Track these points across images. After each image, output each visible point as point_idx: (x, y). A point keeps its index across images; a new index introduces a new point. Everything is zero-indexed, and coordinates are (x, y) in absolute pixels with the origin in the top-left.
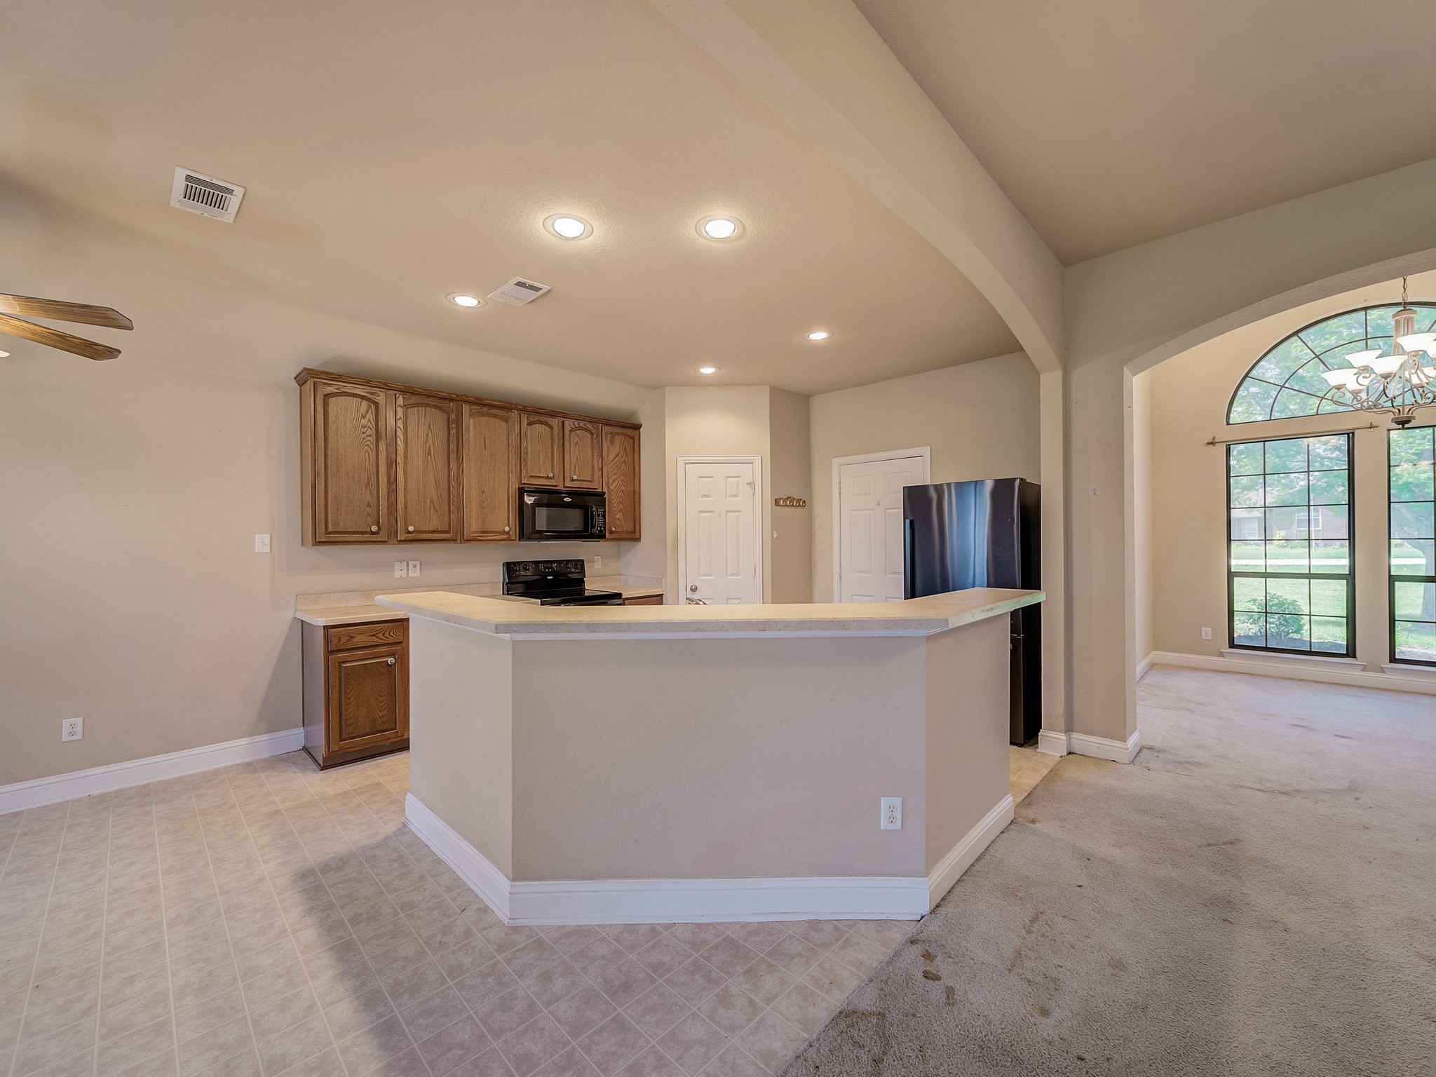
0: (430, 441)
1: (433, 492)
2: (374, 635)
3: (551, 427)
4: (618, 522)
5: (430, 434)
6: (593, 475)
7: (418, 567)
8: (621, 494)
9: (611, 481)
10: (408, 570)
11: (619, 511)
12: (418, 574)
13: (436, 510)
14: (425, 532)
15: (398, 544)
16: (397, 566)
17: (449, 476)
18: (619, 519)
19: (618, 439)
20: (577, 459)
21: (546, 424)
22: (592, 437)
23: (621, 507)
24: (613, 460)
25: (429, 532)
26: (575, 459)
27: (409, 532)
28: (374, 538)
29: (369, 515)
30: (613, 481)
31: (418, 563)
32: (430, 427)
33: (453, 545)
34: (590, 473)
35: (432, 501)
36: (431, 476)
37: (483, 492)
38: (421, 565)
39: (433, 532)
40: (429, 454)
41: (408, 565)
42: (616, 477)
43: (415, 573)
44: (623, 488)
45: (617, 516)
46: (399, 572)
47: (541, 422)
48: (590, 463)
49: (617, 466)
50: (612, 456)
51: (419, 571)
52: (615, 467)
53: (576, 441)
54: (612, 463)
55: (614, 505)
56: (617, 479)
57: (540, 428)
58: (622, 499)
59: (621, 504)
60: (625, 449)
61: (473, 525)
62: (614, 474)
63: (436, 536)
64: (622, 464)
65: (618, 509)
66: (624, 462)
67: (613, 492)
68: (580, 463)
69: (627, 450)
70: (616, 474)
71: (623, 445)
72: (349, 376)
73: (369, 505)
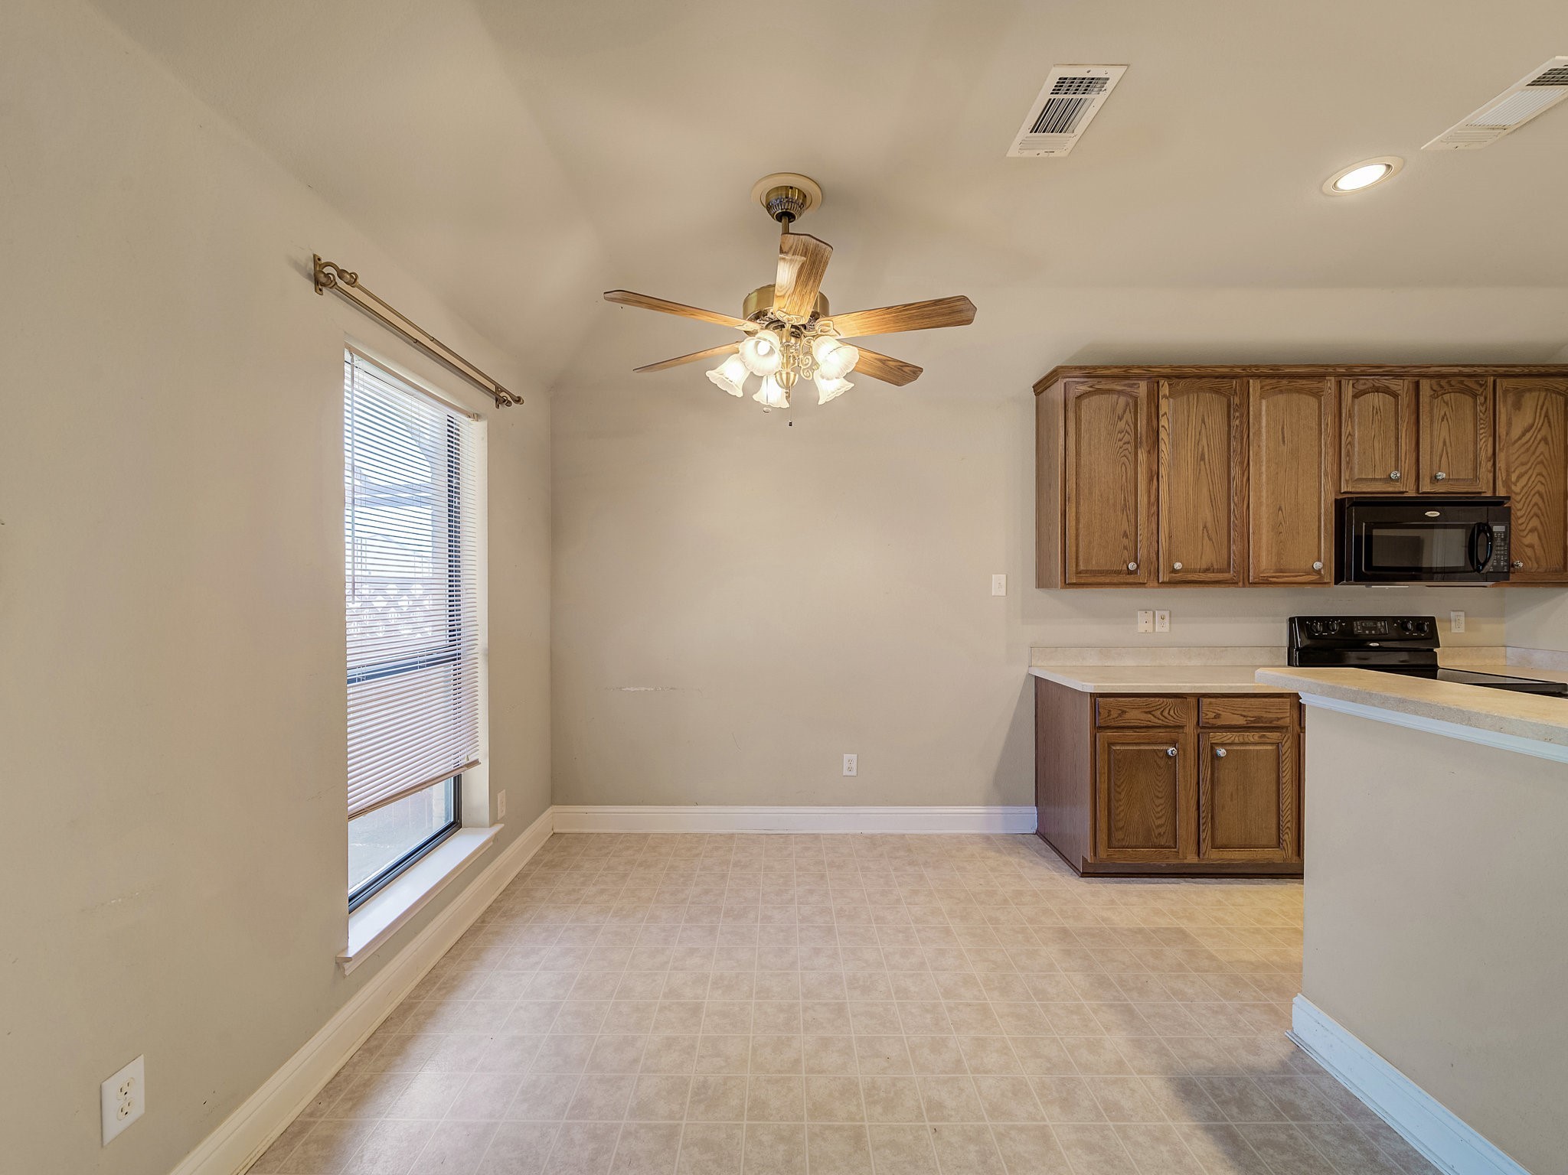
0: (1204, 442)
1: (1206, 514)
2: (1150, 712)
3: (1395, 395)
4: (1529, 552)
5: (1203, 431)
6: (1475, 469)
7: (1167, 618)
8: (1537, 499)
9: (1514, 478)
10: (1155, 623)
11: (1531, 531)
12: (1166, 628)
13: (1210, 539)
14: (1195, 571)
15: (1159, 587)
16: (1141, 617)
17: (1229, 489)
18: (1531, 546)
19: (1530, 401)
20: (1445, 443)
21: (1387, 391)
22: (1475, 403)
23: (1535, 522)
24: (1520, 438)
25: (1200, 571)
26: (1441, 444)
27: (1174, 571)
28: (1131, 579)
29: (1125, 548)
30: (1519, 477)
31: (1166, 614)
32: (1203, 421)
33: (1231, 590)
34: (1470, 466)
35: (1205, 527)
36: (1205, 490)
37: (1280, 509)
38: (1170, 616)
39: (1207, 570)
40: (1203, 458)
41: (1154, 616)
42: (1523, 469)
43: (1163, 627)
44: (1540, 488)
45: (1527, 541)
46: (1143, 624)
47: (1377, 390)
48: (1471, 448)
49: (1528, 449)
50: (1516, 432)
51: (1167, 625)
52: (1523, 450)
53: (1442, 413)
54: (1517, 445)
55: (1520, 522)
56: (1526, 472)
57: (1376, 400)
58: (1539, 508)
59: (1535, 518)
60: (1547, 416)
61: (1263, 560)
62: (1523, 464)
63: (1211, 576)
64: (1539, 444)
65: (1529, 528)
66: (1545, 439)
67: (1518, 498)
68: (1449, 450)
69: (1551, 418)
70: (1526, 464)
71: (1541, 409)
72: (1106, 368)
73: (1125, 535)
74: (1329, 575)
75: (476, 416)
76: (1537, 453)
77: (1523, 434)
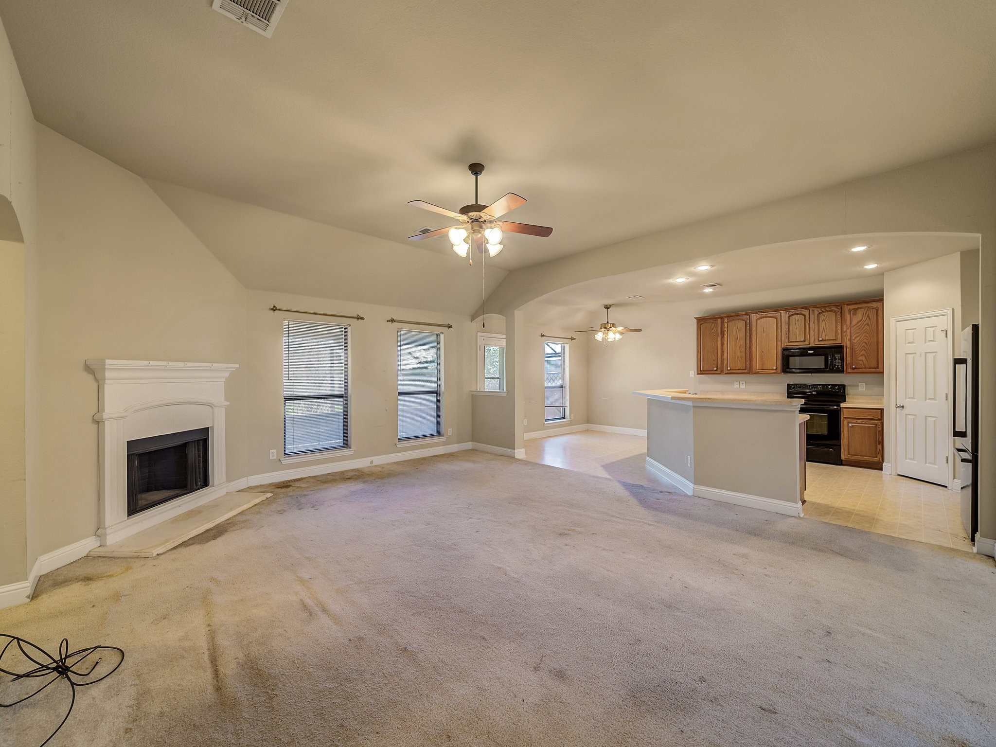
0: (738, 334)
1: (739, 354)
3: (804, 315)
4: (861, 362)
5: (738, 331)
6: (836, 336)
7: (744, 384)
8: (864, 344)
9: (853, 338)
10: (740, 385)
13: (740, 361)
14: (735, 370)
15: (725, 375)
16: (736, 383)
17: (746, 347)
18: (862, 360)
19: (860, 313)
20: (824, 328)
21: (801, 314)
22: (836, 316)
23: (863, 352)
24: (856, 325)
25: (737, 370)
26: (822, 329)
27: (728, 370)
28: (716, 372)
29: (714, 364)
30: (856, 338)
31: (744, 382)
32: (738, 328)
33: (748, 375)
34: (834, 335)
35: (738, 357)
36: (738, 348)
37: (763, 351)
40: (737, 339)
41: (740, 383)
42: (858, 335)
43: (743, 386)
44: (865, 340)
45: (860, 358)
46: (736, 386)
47: (798, 314)
48: (834, 329)
49: (860, 328)
50: (854, 323)
51: (744, 386)
52: (857, 328)
53: (823, 319)
54: (855, 327)
55: (857, 352)
56: (859, 336)
57: (797, 317)
58: (865, 348)
59: (863, 351)
60: (868, 316)
61: (757, 365)
62: (857, 333)
63: (740, 371)
64: (865, 326)
65: (861, 354)
66: (867, 324)
67: (856, 344)
68: (825, 330)
69: (870, 317)
70: (859, 333)
71: (866, 314)
72: (707, 316)
73: (714, 360)
74: (779, 370)
75: (567, 344)
76: (864, 329)
77: (858, 323)
